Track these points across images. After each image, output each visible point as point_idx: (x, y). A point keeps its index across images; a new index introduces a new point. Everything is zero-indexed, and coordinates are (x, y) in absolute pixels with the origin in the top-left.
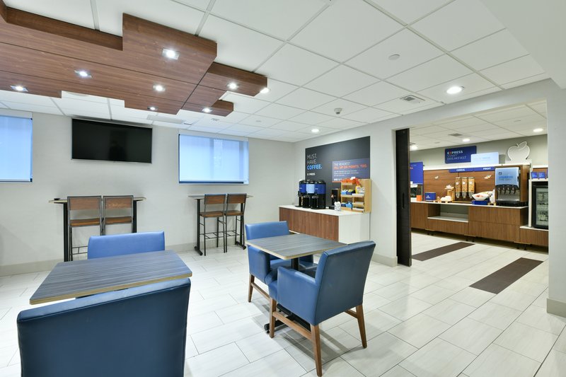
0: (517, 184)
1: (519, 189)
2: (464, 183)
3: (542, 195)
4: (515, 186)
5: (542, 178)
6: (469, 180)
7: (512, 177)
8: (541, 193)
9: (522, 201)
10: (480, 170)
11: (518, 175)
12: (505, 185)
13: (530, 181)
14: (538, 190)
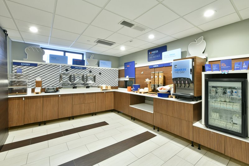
0: (190, 77)
1: (193, 82)
2: (156, 77)
3: (214, 89)
4: (188, 79)
5: (216, 70)
6: (160, 74)
7: (185, 69)
8: (213, 87)
9: (195, 96)
10: (168, 65)
11: (191, 67)
12: (180, 78)
13: (203, 74)
14: (211, 84)
